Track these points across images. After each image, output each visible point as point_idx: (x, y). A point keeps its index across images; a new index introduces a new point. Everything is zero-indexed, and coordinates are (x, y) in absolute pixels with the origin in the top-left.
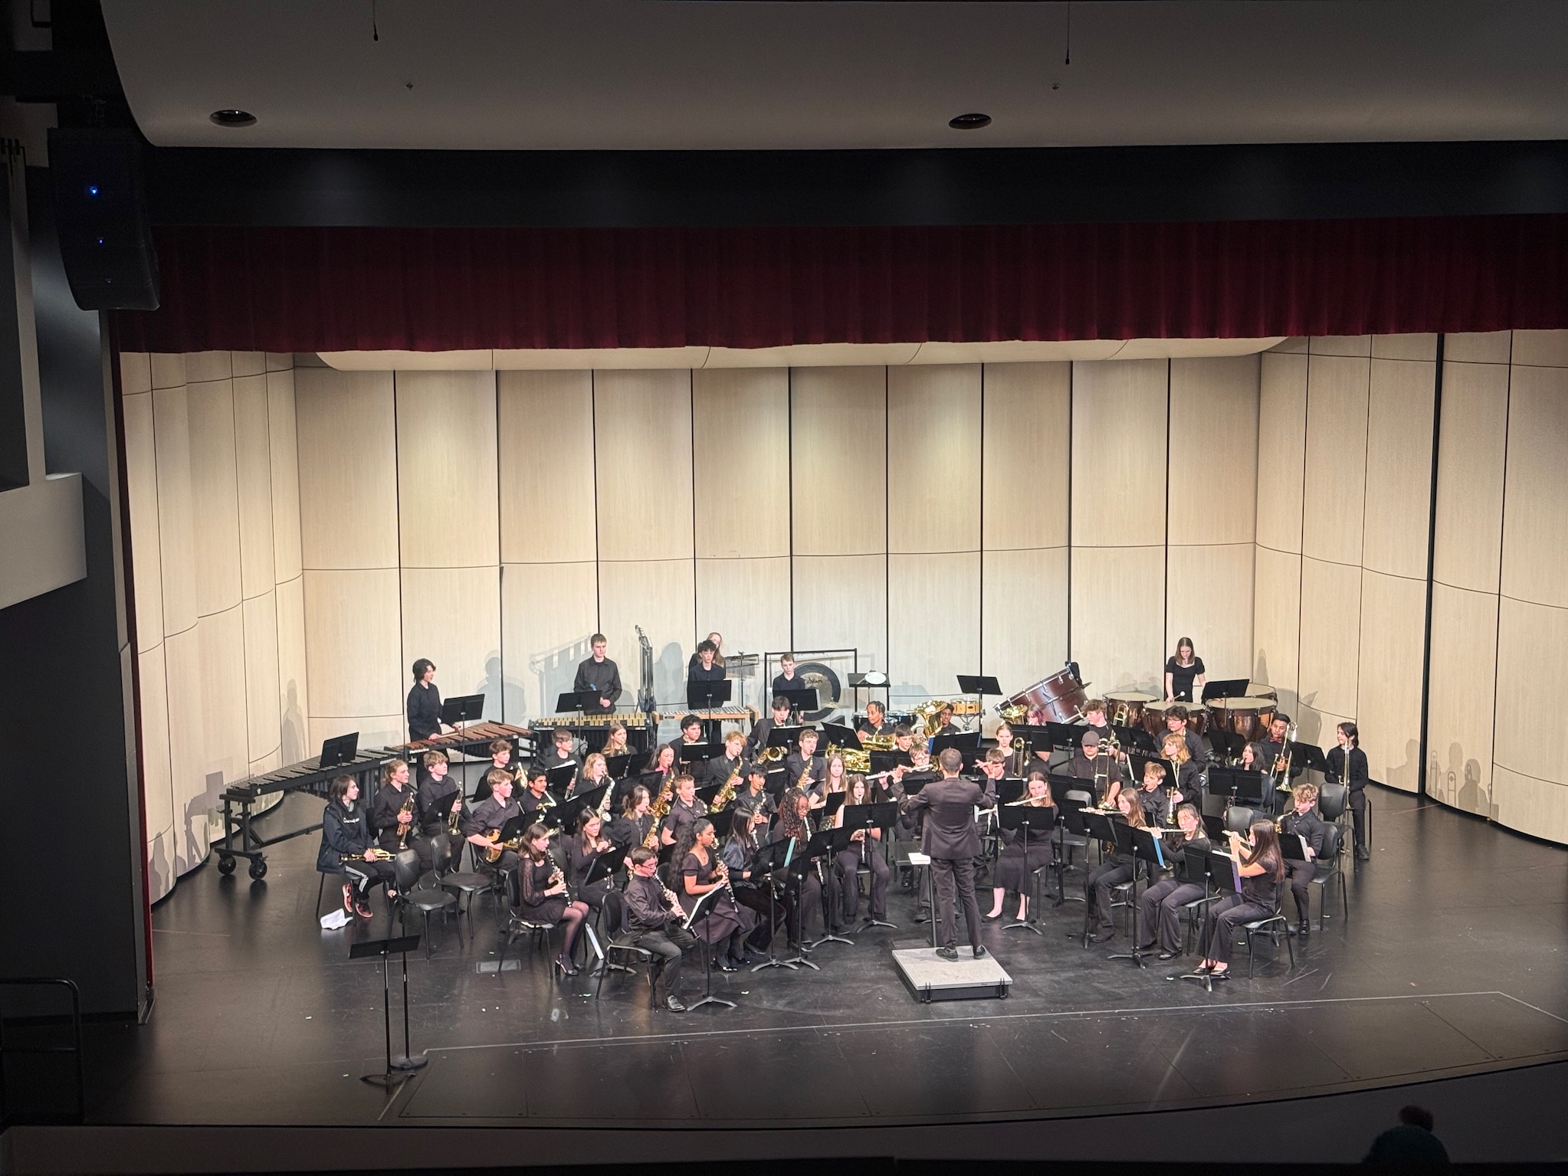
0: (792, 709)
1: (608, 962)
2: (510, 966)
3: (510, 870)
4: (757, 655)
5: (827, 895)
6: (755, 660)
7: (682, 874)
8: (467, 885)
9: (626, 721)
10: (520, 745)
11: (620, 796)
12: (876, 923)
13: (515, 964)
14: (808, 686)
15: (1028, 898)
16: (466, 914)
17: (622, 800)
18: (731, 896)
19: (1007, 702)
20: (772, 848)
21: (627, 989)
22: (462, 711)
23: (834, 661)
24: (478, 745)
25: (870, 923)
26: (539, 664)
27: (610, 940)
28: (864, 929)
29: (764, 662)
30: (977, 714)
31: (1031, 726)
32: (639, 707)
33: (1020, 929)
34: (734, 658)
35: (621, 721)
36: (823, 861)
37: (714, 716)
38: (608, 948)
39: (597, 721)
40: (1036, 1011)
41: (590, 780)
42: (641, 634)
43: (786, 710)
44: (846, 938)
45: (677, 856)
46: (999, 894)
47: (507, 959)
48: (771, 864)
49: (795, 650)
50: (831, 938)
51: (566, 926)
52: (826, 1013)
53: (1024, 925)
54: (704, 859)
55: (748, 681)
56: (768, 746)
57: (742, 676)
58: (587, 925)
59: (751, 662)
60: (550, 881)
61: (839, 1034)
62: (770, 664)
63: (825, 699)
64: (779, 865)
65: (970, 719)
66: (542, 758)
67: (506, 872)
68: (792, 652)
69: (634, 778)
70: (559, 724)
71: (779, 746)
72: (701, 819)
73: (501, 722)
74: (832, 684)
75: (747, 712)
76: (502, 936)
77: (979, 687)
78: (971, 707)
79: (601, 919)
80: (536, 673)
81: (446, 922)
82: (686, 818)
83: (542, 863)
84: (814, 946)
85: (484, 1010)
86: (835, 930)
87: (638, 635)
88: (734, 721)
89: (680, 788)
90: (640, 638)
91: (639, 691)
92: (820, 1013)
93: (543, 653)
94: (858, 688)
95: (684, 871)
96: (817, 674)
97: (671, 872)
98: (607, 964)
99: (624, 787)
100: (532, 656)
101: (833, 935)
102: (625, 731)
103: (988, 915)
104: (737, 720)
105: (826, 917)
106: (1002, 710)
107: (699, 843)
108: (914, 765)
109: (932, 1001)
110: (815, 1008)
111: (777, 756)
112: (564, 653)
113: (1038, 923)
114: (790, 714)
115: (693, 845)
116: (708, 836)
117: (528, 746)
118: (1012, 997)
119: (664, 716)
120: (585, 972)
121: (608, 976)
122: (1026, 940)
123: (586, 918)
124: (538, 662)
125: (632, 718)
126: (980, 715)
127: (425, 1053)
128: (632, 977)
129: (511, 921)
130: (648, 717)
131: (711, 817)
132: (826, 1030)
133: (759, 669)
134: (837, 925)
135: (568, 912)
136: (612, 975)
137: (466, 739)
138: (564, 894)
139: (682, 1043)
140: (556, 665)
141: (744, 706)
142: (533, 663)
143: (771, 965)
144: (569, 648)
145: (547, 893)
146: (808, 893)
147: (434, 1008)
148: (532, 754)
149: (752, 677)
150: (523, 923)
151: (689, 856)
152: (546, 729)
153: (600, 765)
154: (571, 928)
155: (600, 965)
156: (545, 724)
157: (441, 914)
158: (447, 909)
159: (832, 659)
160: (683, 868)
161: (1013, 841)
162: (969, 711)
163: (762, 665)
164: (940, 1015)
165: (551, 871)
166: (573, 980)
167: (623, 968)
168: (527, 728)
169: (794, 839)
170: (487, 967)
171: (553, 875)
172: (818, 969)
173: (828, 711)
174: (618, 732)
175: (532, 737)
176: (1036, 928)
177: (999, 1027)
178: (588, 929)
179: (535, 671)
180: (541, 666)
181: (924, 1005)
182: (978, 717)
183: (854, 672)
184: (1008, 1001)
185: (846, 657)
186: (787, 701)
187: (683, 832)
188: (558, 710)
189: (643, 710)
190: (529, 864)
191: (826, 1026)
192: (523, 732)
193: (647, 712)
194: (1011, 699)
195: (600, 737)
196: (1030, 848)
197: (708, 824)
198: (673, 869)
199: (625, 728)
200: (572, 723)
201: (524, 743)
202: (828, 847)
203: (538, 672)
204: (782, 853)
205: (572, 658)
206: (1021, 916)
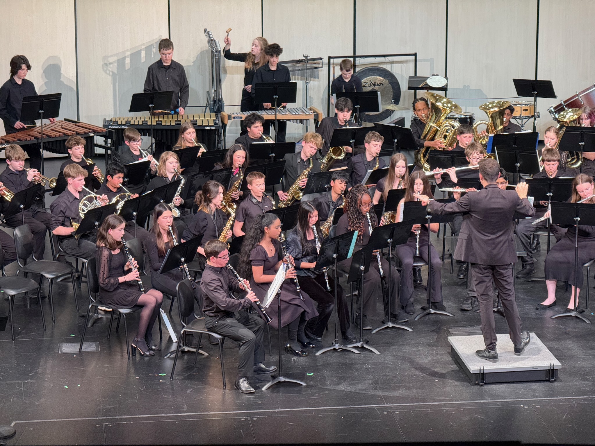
0: (354, 110)
1: (181, 344)
2: (90, 347)
3: (90, 259)
4: (321, 59)
5: (387, 285)
6: (319, 64)
7: (249, 263)
8: (49, 272)
9: (196, 121)
10: (95, 142)
11: (192, 192)
12: (433, 311)
13: (94, 346)
14: (369, 89)
15: (578, 290)
16: (47, 299)
17: (195, 194)
18: (296, 286)
19: (561, 105)
20: (336, 241)
21: (199, 370)
22: (41, 109)
23: (395, 65)
24: (56, 141)
25: (427, 311)
26: (111, 66)
27: (184, 324)
28: (421, 318)
29: (327, 65)
30: (532, 117)
31: (584, 127)
32: (208, 108)
33: (569, 318)
34: (299, 61)
35: (191, 121)
36: (383, 254)
37: (280, 117)
38: (182, 332)
39: (168, 121)
40: (583, 393)
41: (163, 177)
42: (210, 37)
43: (349, 110)
44: (404, 325)
45: (246, 247)
46: (551, 286)
47: (86, 341)
48: (335, 256)
49: (357, 54)
50: (390, 325)
51: (141, 311)
52: (387, 394)
53: (573, 314)
54: (270, 251)
55: (313, 83)
56: (331, 146)
57: (306, 79)
58: (162, 311)
59: (315, 65)
60: (126, 268)
61: (397, 413)
62: (334, 67)
63: (385, 101)
64: (342, 257)
65: (524, 121)
66: (116, 155)
67: (85, 261)
68: (355, 57)
69: (205, 174)
70: (132, 123)
71: (342, 146)
72: (269, 214)
73: (76, 120)
74: (393, 87)
75: (311, 113)
76: (83, 320)
77: (534, 90)
78: (526, 110)
79: (175, 303)
80: (109, 74)
81: (29, 307)
82: (255, 212)
83: (117, 251)
84: (374, 332)
85: (66, 387)
86: (395, 318)
87: (207, 39)
88: (298, 121)
89: (251, 184)
90: (209, 42)
91: (208, 92)
92: (380, 393)
93: (114, 55)
94: (417, 91)
95: (251, 261)
96: (379, 77)
97: (240, 262)
98: (180, 346)
99: (196, 182)
100: (105, 58)
101: (393, 323)
102: (194, 130)
103: (542, 303)
104: (301, 121)
105: (386, 305)
106: (556, 112)
107: (267, 236)
108: (469, 163)
109: (486, 384)
110: (376, 389)
111: (339, 155)
112: (135, 56)
113: (587, 312)
114: (352, 114)
115: (262, 237)
116: (276, 229)
117: (103, 144)
118: (561, 381)
119: (233, 116)
120: (161, 353)
121: (182, 357)
122: (575, 328)
123: (161, 304)
124: (110, 64)
125: (202, 118)
126: (534, 117)
127: (12, 425)
128: (204, 358)
129: (90, 306)
130: (217, 118)
131: (278, 212)
132: (386, 409)
133: (323, 72)
134: (396, 313)
135: (143, 298)
136: (186, 357)
137: (44, 136)
138: (138, 281)
139: (251, 419)
140: (128, 66)
141: (308, 107)
142: (106, 64)
143: (334, 349)
144: (141, 50)
145: (121, 279)
146: (369, 283)
147: (20, 385)
148: (106, 152)
149: (316, 79)
150: (99, 307)
151: (259, 247)
152: (120, 127)
153: (172, 163)
154: (146, 313)
155: (174, 347)
156: (119, 123)
157: (24, 299)
158: (30, 295)
159: (392, 63)
160: (250, 259)
161: (564, 237)
162: (524, 114)
163: (326, 68)
164: (493, 396)
165: (126, 260)
166: (150, 359)
167: (195, 350)
168: (102, 126)
169: (356, 233)
170: (68, 348)
171: (127, 264)
172: (379, 353)
173: (388, 113)
174: (187, 131)
175: (107, 135)
176: (584, 317)
177: (548, 407)
178: (162, 314)
179: (108, 72)
180: (114, 68)
181: (478, 387)
182: (532, 119)
183: (414, 75)
184: (556, 384)
185: (406, 62)
186: (350, 102)
187: (252, 225)
188: (131, 110)
189: (212, 111)
190: (106, 253)
191: (386, 405)
192: (99, 130)
193: (216, 112)
194: (565, 102)
195: (171, 134)
196: (580, 243)
197: (276, 218)
198: (242, 259)
199: (194, 127)
200: (145, 122)
201: (99, 140)
202: (389, 241)
203: (111, 73)
204: (346, 246)
205: (143, 60)
206: (571, 306)
